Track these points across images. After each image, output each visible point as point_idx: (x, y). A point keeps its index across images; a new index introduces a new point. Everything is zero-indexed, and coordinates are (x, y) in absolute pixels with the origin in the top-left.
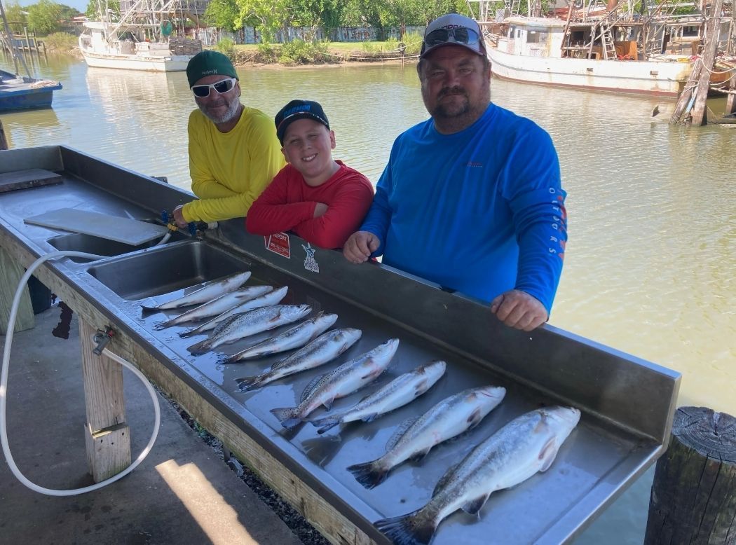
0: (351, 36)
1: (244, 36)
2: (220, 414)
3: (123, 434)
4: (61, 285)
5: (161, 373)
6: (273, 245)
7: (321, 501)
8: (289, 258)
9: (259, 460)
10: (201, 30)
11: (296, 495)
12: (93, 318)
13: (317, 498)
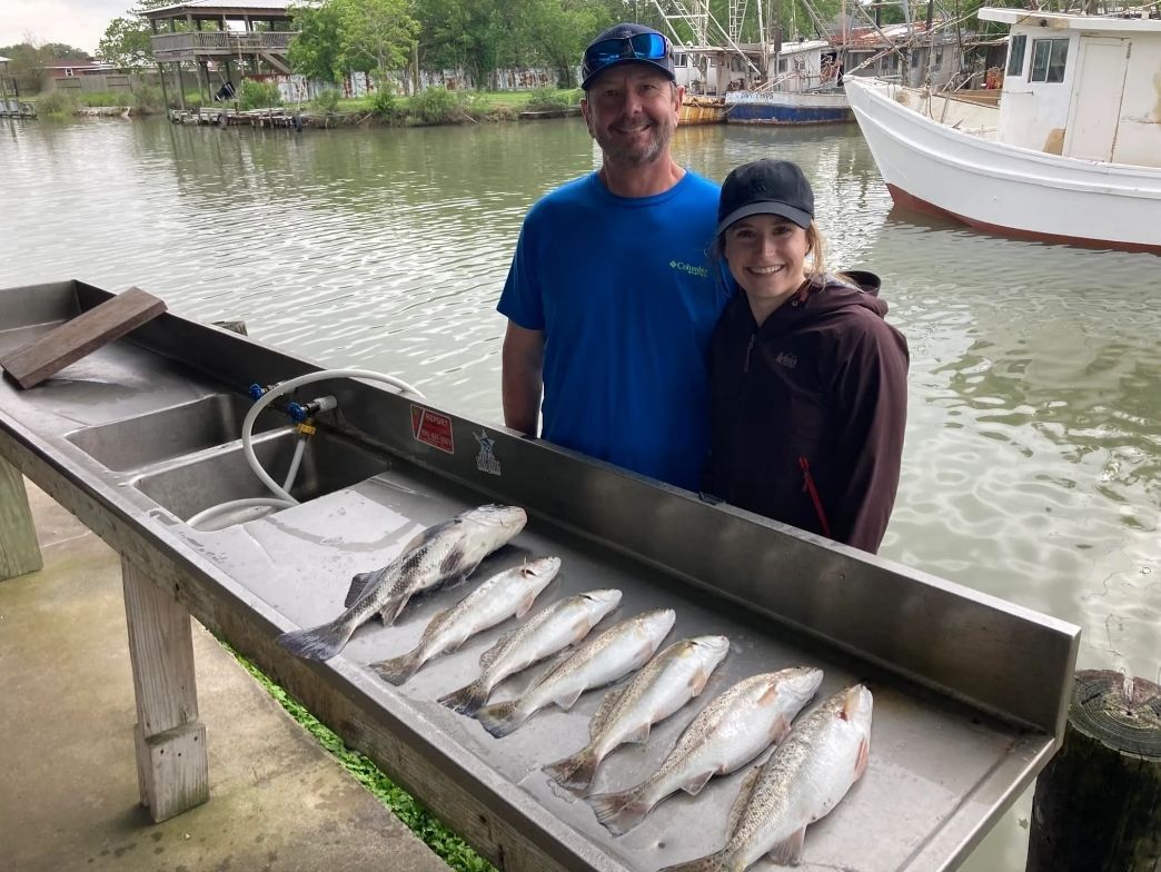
0: (518, 82)
1: (350, 85)
2: (361, 712)
3: (196, 739)
4: (91, 507)
5: (262, 648)
6: (426, 433)
7: (531, 849)
8: (452, 453)
9: (427, 785)
10: (282, 79)
11: (491, 840)
12: (147, 560)
13: (524, 845)
